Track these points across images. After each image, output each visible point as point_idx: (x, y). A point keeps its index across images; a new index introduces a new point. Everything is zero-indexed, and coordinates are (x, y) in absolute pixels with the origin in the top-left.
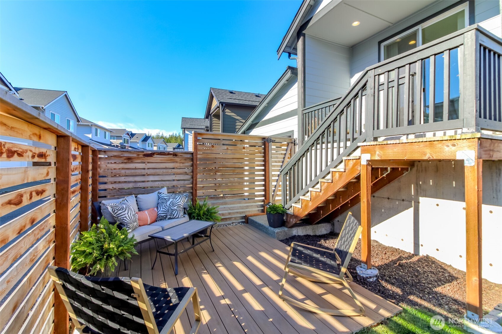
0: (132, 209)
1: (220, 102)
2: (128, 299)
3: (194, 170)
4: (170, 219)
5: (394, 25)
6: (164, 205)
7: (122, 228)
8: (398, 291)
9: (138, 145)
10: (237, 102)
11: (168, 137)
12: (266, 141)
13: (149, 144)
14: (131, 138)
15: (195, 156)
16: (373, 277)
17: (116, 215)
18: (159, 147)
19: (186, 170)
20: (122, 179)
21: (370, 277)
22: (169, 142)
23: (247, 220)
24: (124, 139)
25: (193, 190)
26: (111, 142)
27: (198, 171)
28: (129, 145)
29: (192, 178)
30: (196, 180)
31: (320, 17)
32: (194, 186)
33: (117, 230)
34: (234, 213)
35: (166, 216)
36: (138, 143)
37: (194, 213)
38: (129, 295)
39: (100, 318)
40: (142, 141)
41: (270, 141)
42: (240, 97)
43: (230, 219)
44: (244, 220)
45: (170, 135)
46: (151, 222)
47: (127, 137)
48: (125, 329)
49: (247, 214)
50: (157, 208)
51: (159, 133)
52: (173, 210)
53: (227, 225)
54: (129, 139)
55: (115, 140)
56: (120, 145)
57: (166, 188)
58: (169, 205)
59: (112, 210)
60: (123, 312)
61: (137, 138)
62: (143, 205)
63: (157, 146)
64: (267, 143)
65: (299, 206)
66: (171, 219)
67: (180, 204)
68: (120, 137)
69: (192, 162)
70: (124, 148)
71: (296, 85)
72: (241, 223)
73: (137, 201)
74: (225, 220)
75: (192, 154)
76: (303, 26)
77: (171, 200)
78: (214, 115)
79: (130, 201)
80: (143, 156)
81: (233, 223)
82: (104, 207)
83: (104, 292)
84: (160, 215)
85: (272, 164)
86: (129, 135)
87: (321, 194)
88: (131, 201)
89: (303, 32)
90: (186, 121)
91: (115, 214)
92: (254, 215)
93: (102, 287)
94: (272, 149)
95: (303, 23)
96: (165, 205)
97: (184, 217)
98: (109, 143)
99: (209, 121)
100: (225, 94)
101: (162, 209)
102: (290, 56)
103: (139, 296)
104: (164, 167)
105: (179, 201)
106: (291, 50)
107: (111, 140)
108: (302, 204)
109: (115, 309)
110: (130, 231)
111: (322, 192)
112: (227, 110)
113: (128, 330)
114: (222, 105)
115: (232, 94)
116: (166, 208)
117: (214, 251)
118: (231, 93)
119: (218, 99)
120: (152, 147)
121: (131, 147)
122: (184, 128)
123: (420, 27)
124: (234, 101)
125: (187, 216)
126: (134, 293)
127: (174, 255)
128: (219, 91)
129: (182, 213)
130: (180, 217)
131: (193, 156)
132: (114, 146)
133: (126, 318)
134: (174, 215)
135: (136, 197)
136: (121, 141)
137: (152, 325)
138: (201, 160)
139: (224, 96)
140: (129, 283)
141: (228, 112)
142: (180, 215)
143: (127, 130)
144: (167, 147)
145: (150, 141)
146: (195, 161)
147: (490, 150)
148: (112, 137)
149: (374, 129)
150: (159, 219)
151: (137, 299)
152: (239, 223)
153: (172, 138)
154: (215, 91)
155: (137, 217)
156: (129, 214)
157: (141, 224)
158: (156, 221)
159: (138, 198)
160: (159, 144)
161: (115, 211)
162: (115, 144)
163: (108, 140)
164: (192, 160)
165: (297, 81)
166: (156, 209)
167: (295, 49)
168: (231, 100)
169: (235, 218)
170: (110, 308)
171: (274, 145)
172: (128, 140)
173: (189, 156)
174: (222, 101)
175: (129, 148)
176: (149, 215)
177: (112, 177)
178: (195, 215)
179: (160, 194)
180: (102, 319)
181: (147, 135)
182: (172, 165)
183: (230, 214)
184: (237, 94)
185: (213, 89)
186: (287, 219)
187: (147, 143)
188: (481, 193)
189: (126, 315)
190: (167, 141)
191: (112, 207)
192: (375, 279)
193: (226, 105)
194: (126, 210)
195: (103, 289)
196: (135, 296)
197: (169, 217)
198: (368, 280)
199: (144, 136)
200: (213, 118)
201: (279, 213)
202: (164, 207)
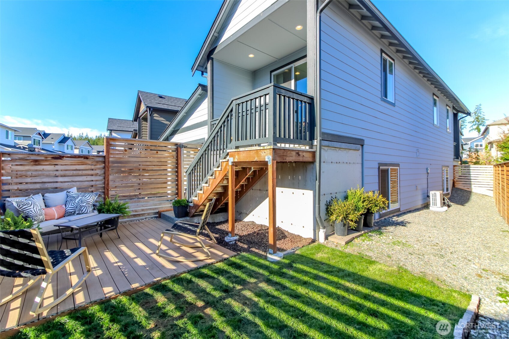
0: (38, 205)
1: (147, 107)
2: (29, 243)
3: (106, 172)
4: (78, 214)
5: (279, 60)
6: (72, 203)
7: (27, 220)
8: (246, 246)
9: (54, 147)
10: (165, 107)
11: (95, 138)
12: (179, 147)
13: (68, 146)
14: (43, 138)
15: (107, 159)
16: (233, 241)
17: (22, 209)
18: (82, 150)
19: (98, 172)
20: (29, 180)
21: (231, 241)
22: (96, 144)
23: (160, 215)
24: (34, 140)
25: (104, 189)
26: (15, 143)
27: (110, 172)
28: (41, 147)
29: (104, 178)
30: (108, 180)
31: (222, 47)
32: (106, 186)
33: (22, 219)
34: (147, 210)
35: (75, 212)
36: (53, 144)
37: (104, 208)
38: (30, 240)
39: (9, 259)
40: (59, 143)
41: (182, 146)
42: (169, 102)
43: (143, 215)
44: (158, 215)
45: (96, 137)
46: (58, 217)
47: (38, 138)
48: (28, 264)
49: (160, 210)
50: (66, 205)
51: (82, 134)
52: (81, 207)
53: (140, 220)
54: (41, 140)
55: (22, 141)
56: (27, 147)
57: (75, 188)
58: (78, 202)
59: (17, 205)
60: (25, 252)
61: (53, 138)
62: (49, 202)
63: (78, 148)
64: (179, 148)
65: (196, 199)
66: (80, 214)
67: (89, 201)
68: (29, 138)
69: (104, 165)
70: (33, 151)
71: (206, 100)
72: (153, 218)
73: (44, 199)
74: (138, 216)
75: (104, 157)
76: (211, 52)
77: (80, 198)
78: (143, 118)
79: (36, 199)
80: (51, 159)
81: (146, 218)
82: (9, 204)
83: (12, 239)
84: (68, 211)
85: (184, 166)
86: (40, 135)
87: (209, 187)
88: (38, 199)
89: (212, 56)
90: (113, 122)
91: (20, 208)
92: (167, 211)
93: (11, 236)
94: (184, 154)
95: (211, 49)
96: (74, 202)
97: (93, 212)
98: (13, 145)
99: (138, 124)
100: (154, 98)
101: (70, 206)
102: (202, 74)
103: (36, 239)
104: (75, 169)
105: (89, 198)
106: (203, 69)
107: (15, 141)
108: (198, 197)
109: (20, 250)
110: (36, 222)
111: (210, 186)
112: (155, 115)
113: (30, 265)
114: (150, 109)
115: (161, 99)
116: (74, 205)
117: (119, 238)
118: (161, 97)
119: (145, 103)
120: (72, 149)
121: (43, 149)
122: (111, 130)
123: (293, 65)
124: (162, 106)
125: (96, 212)
126: (33, 237)
127: (78, 239)
128: (148, 95)
129: (91, 209)
130: (88, 212)
131: (105, 159)
132: (20, 148)
133: (28, 256)
134: (82, 211)
135: (43, 196)
136: (30, 142)
137: (46, 258)
138: (114, 162)
139: (153, 101)
140: (29, 231)
141: (156, 117)
142: (89, 210)
143: (38, 129)
144: (92, 150)
145: (69, 142)
146: (107, 164)
147: (284, 156)
148: (17, 137)
149: (236, 141)
150: (66, 214)
151: (35, 241)
152: (152, 218)
153: (99, 139)
154: (143, 95)
155: (44, 212)
156: (35, 208)
157: (47, 219)
158: (64, 217)
159: (46, 196)
160: (81, 146)
161: (20, 206)
162: (21, 146)
163: (11, 141)
164: (104, 162)
165: (207, 97)
166: (64, 206)
167: (206, 68)
168: (159, 104)
169: (148, 214)
170: (16, 251)
171: (185, 151)
172: (39, 141)
173: (101, 159)
174: (149, 105)
175: (41, 151)
176: (57, 211)
177: (17, 178)
178: (105, 210)
179: (69, 193)
180: (10, 260)
181: (66, 135)
182: (83, 167)
183: (143, 210)
184: (166, 99)
185: (141, 92)
186: (189, 210)
187: (66, 144)
188: (275, 180)
189: (28, 253)
190: (91, 142)
191: (16, 202)
192: (234, 242)
193: (153, 109)
194: (31, 205)
195: (11, 237)
196: (33, 239)
197: (77, 212)
198: (229, 243)
199: (62, 137)
200: (142, 122)
201: (183, 206)
202: (72, 204)
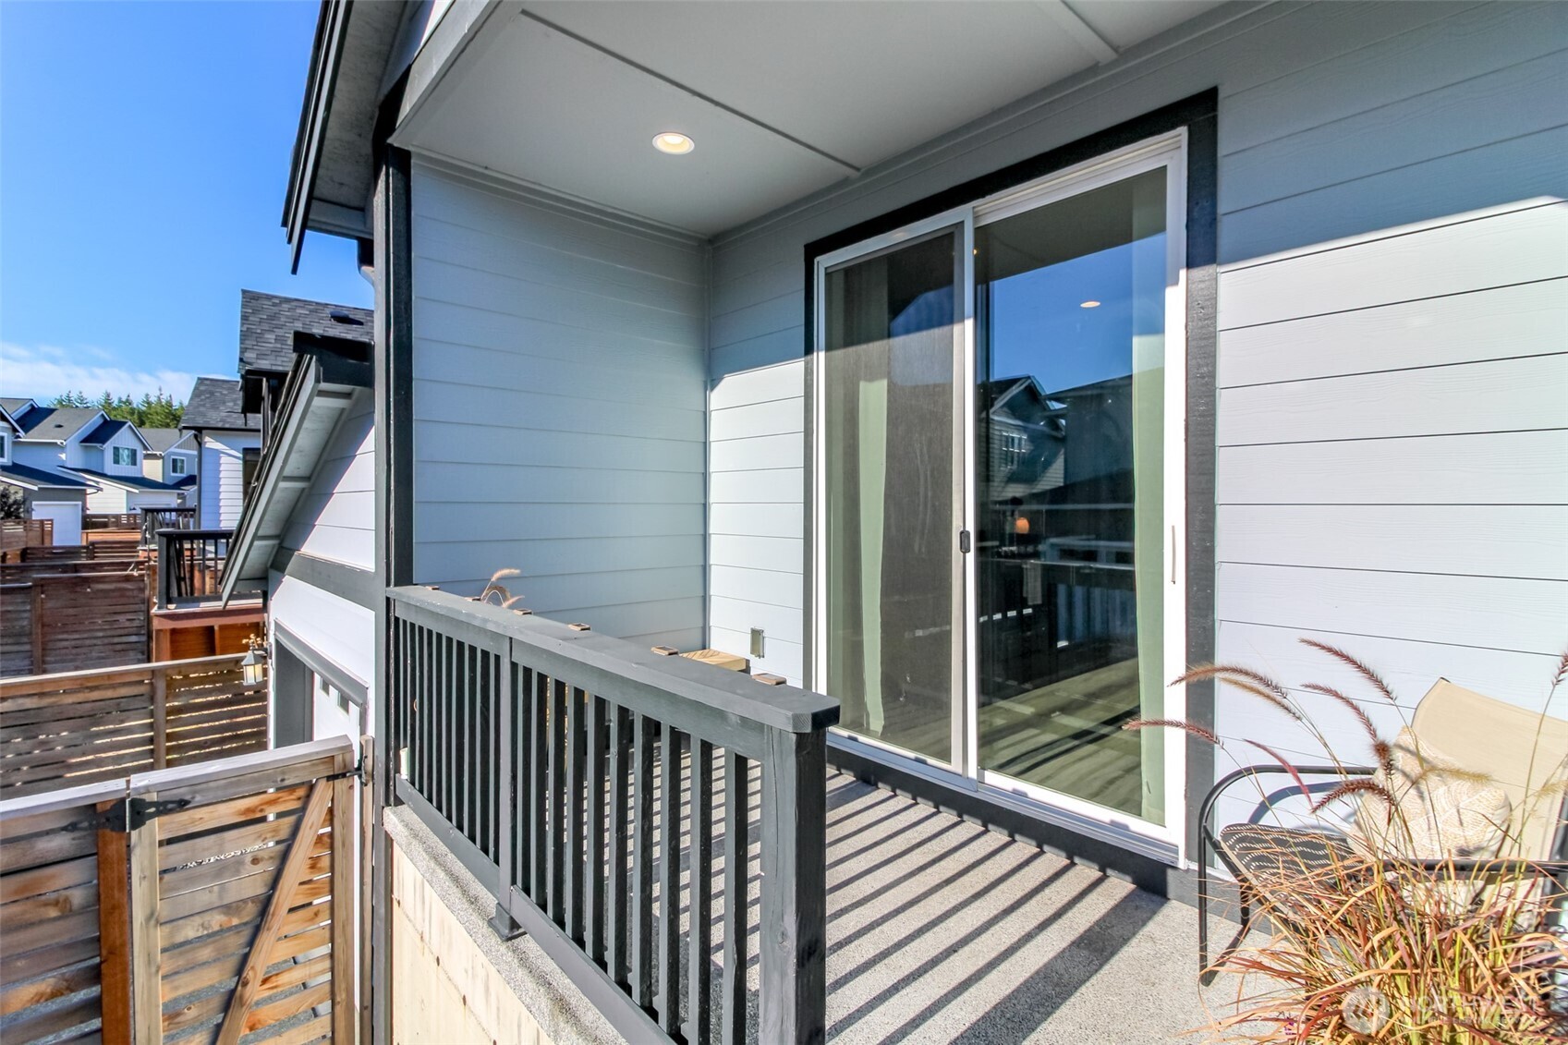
5: (862, 176)
9: (63, 456)
13: (116, 449)
14: (15, 431)
28: (7, 460)
31: (435, 70)
36: (62, 448)
40: (82, 442)
41: (138, 813)
54: (7, 435)
61: (60, 426)
63: (160, 457)
86: (4, 419)
89: (393, 142)
90: (212, 393)
95: (387, 89)
100: (306, 327)
114: (268, 383)
115: (340, 328)
118: (344, 319)
119: (247, 355)
120: (134, 463)
122: (197, 428)
123: (969, 216)
145: (122, 439)
154: (256, 311)
160: (172, 449)
174: (263, 364)
187: (108, 447)
199: (96, 422)
